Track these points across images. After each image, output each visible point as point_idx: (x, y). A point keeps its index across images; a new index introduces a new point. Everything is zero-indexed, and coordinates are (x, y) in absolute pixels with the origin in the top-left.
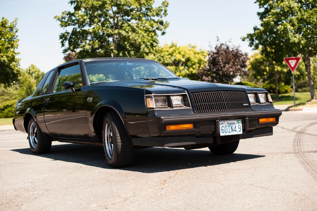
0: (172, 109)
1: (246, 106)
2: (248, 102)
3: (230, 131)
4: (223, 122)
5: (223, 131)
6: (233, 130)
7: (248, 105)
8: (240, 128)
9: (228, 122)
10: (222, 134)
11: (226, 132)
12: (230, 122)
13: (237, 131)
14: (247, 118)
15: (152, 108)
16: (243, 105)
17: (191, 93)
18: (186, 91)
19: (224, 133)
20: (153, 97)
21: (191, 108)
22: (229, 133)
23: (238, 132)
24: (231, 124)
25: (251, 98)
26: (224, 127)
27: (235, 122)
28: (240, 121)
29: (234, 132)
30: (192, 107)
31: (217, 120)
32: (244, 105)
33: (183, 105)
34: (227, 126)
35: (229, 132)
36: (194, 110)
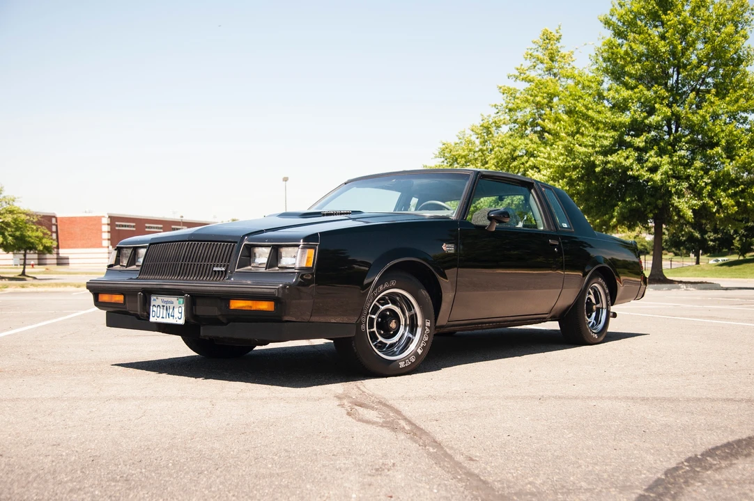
1: (219, 271)
3: (164, 316)
4: (155, 298)
12: (166, 298)
24: (167, 302)
27: (174, 299)
29: (171, 318)
32: (215, 269)
35: (163, 318)
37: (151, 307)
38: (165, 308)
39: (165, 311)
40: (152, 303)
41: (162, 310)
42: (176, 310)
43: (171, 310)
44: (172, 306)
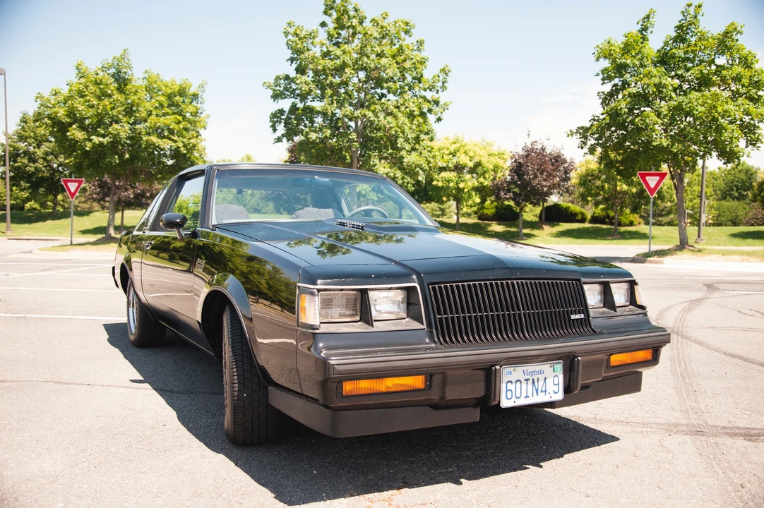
0: (370, 329)
1: (577, 319)
2: (584, 308)
3: (530, 394)
4: (511, 369)
5: (509, 393)
6: (537, 390)
7: (582, 316)
8: (558, 384)
9: (525, 368)
10: (505, 403)
11: (518, 395)
13: (549, 393)
14: (579, 358)
15: (312, 327)
16: (569, 318)
17: (429, 284)
18: (414, 277)
19: (510, 399)
20: (317, 293)
21: (425, 327)
22: (527, 399)
23: (552, 394)
24: (532, 373)
25: (592, 295)
26: (514, 382)
27: (545, 367)
28: (559, 367)
30: (429, 325)
31: (494, 366)
32: (573, 317)
33: (405, 315)
34: (523, 381)
35: (527, 397)
36: (432, 332)
37: (503, 386)
38: (530, 382)
39: (530, 386)
40: (505, 378)
41: (524, 385)
42: (549, 381)
43: (541, 383)
44: (541, 377)
